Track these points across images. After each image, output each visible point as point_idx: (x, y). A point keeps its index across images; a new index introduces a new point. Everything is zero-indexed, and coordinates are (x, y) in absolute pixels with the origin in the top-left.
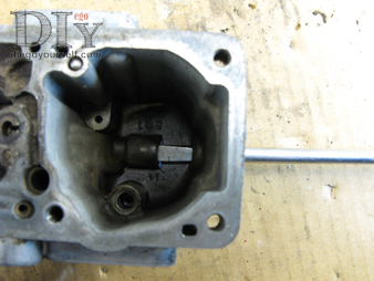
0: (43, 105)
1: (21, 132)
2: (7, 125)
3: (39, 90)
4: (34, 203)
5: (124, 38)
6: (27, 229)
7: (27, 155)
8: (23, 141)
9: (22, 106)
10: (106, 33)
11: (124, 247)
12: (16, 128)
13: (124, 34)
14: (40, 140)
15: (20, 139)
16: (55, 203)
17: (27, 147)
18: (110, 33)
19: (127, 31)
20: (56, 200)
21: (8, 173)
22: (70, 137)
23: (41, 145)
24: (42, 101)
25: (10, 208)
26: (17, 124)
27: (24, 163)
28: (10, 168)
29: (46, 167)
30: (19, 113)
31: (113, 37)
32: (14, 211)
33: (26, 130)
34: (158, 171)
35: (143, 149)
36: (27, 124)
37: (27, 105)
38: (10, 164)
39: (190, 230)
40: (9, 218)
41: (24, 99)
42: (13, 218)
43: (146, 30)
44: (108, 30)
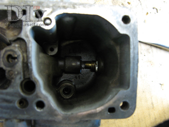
0: (30, 45)
1: (18, 61)
2: (9, 56)
3: (27, 37)
4: (28, 100)
5: (74, 7)
6: (24, 114)
7: (22, 73)
8: (19, 66)
9: (17, 45)
10: (64, 5)
11: (78, 121)
12: (15, 58)
13: (74, 6)
14: (29, 65)
15: (18, 65)
16: (40, 99)
17: (22, 68)
18: (67, 5)
19: (76, 4)
20: (40, 98)
21: (12, 84)
22: (40, 60)
23: (30, 67)
24: (29, 43)
25: (14, 103)
26: (16, 56)
27: (21, 78)
28: (13, 81)
29: (33, 80)
30: (17, 50)
31: (68, 7)
32: (17, 105)
33: (21, 59)
34: (80, 74)
35: (74, 64)
36: (21, 56)
37: (20, 45)
38: (13, 78)
39: (112, 110)
40: (14, 108)
41: (18, 42)
42: (16, 108)
43: (86, 4)
44: (65, 3)
